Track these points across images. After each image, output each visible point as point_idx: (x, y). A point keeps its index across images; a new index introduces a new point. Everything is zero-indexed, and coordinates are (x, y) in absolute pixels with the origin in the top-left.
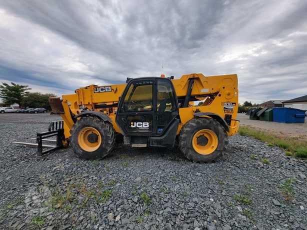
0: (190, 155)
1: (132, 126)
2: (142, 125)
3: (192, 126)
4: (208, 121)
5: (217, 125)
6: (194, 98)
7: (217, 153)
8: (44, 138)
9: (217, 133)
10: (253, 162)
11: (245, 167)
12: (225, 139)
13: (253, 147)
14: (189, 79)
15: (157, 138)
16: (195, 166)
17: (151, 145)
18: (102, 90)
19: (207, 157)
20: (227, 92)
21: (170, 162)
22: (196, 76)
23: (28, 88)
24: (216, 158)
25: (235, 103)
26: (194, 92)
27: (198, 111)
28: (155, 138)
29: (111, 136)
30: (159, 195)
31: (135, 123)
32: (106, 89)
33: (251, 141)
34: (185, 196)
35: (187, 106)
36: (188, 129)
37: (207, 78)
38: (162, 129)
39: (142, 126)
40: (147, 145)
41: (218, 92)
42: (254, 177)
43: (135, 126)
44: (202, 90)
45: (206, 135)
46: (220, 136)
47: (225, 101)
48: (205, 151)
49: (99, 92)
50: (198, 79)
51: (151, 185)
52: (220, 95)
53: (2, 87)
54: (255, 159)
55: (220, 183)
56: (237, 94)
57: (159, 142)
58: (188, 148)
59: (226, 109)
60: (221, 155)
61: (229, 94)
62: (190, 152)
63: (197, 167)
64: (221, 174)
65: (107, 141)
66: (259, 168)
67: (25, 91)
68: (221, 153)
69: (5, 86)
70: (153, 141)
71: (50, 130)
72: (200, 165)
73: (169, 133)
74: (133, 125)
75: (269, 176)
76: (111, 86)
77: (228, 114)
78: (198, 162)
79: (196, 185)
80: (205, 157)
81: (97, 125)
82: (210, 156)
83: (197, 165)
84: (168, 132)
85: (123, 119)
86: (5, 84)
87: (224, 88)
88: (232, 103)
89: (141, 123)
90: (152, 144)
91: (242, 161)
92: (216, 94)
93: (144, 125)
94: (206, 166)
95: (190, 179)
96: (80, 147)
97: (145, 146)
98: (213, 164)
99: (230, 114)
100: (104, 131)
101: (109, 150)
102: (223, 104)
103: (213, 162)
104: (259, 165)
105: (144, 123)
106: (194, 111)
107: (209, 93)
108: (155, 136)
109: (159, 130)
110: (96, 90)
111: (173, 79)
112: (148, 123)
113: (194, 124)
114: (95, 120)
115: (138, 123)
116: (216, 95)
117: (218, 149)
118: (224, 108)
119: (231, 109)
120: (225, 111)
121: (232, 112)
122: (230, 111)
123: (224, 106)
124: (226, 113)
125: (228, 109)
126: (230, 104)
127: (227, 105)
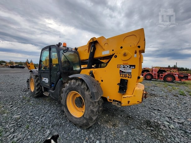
20: (123, 52)
22: (95, 40)
25: (134, 66)
26: (97, 55)
37: (108, 39)
41: (115, 53)
47: (121, 63)
52: (116, 57)
59: (123, 72)
61: (125, 55)
77: (125, 78)
87: (121, 48)
88: (130, 66)
99: (127, 78)
102: (119, 66)
107: (110, 55)
108: (51, 90)
116: (113, 56)
118: (120, 71)
119: (129, 73)
120: (121, 75)
121: (130, 77)
122: (127, 75)
123: (120, 69)
124: (122, 77)
125: (124, 72)
126: (128, 67)
127: (124, 67)
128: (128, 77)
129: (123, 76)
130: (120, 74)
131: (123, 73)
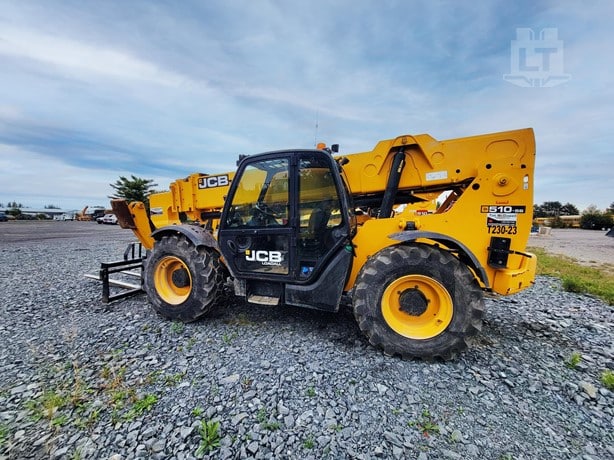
0: (375, 335)
1: (248, 258)
2: (268, 256)
3: (380, 265)
4: (424, 255)
5: (451, 265)
6: (406, 196)
7: (449, 339)
8: (112, 272)
9: (451, 288)
10: (566, 377)
11: (533, 389)
12: (475, 305)
13: (589, 328)
14: (393, 150)
15: (300, 288)
16: (383, 365)
17: (288, 303)
18: (212, 182)
19: (421, 346)
20: (498, 177)
21: (331, 344)
22: (410, 142)
23: (153, 183)
24: (448, 352)
25: (523, 208)
26: (407, 181)
27: (411, 227)
28: (294, 287)
29: (207, 276)
30: (247, 430)
31: (253, 252)
32: (220, 181)
33: (592, 312)
34: (311, 446)
35: (388, 214)
36: (371, 271)
37: (442, 143)
38: (311, 269)
39: (266, 259)
40: (280, 301)
41: (473, 179)
42: (548, 429)
43: (253, 259)
44: (427, 175)
45: (422, 289)
46: (457, 294)
47: (492, 201)
48: (418, 330)
49: (207, 187)
50: (416, 147)
51: (250, 399)
52: (476, 187)
53: (120, 183)
54: (578, 369)
55: (429, 426)
56: (531, 183)
57: (304, 297)
58: (371, 319)
59: (495, 221)
60: (462, 346)
61: (503, 184)
62: (376, 330)
63: (386, 370)
64: (444, 401)
65: (200, 285)
66: (579, 399)
67: (149, 189)
68: (462, 339)
69: (123, 182)
70: (290, 295)
71: (126, 257)
72: (400, 364)
73: (326, 278)
74: (250, 256)
75: (604, 433)
76: (227, 175)
77: (500, 235)
78: (398, 355)
79: (357, 421)
80: (415, 346)
81: (183, 252)
82: (429, 344)
83: (390, 361)
84: (324, 275)
85: (229, 242)
86: (123, 179)
87: (489, 167)
88: (514, 208)
89: (266, 253)
90: (290, 301)
91: (532, 369)
92: (467, 182)
93: (271, 256)
94: (415, 366)
95: (351, 399)
96: (158, 295)
97: (275, 302)
98: (436, 367)
99: (506, 235)
100: (196, 265)
101: (205, 304)
102: (484, 209)
103: (440, 360)
104: (582, 390)
105: (271, 253)
106: (400, 227)
107: (449, 181)
108: (294, 284)
109: (305, 270)
110: (203, 184)
111: (337, 151)
112: (279, 253)
113: (386, 261)
114: (180, 244)
115: (259, 252)
116: (467, 186)
117: (453, 330)
118: (489, 219)
119: (511, 223)
120: (492, 229)
121: (513, 231)
122: (507, 227)
123: (488, 215)
124: (493, 232)
125: (500, 222)
126: (508, 209)
127: (499, 211)
128: (509, 233)
129: (497, 230)
130: (489, 227)
131: (496, 225)
